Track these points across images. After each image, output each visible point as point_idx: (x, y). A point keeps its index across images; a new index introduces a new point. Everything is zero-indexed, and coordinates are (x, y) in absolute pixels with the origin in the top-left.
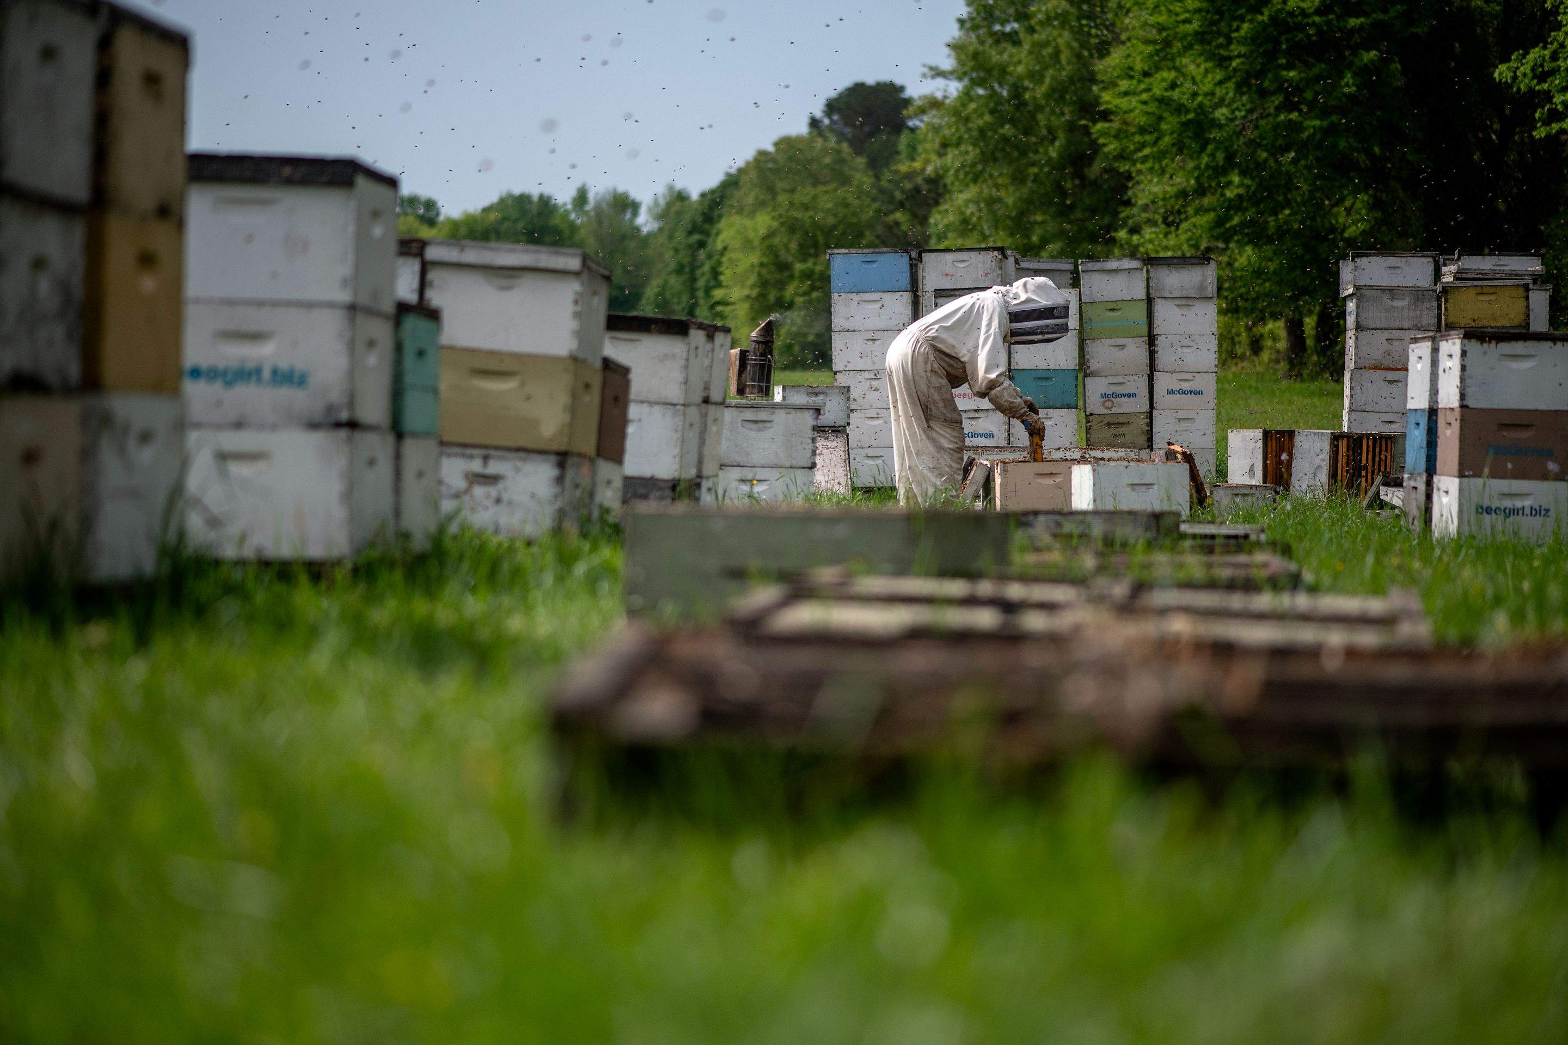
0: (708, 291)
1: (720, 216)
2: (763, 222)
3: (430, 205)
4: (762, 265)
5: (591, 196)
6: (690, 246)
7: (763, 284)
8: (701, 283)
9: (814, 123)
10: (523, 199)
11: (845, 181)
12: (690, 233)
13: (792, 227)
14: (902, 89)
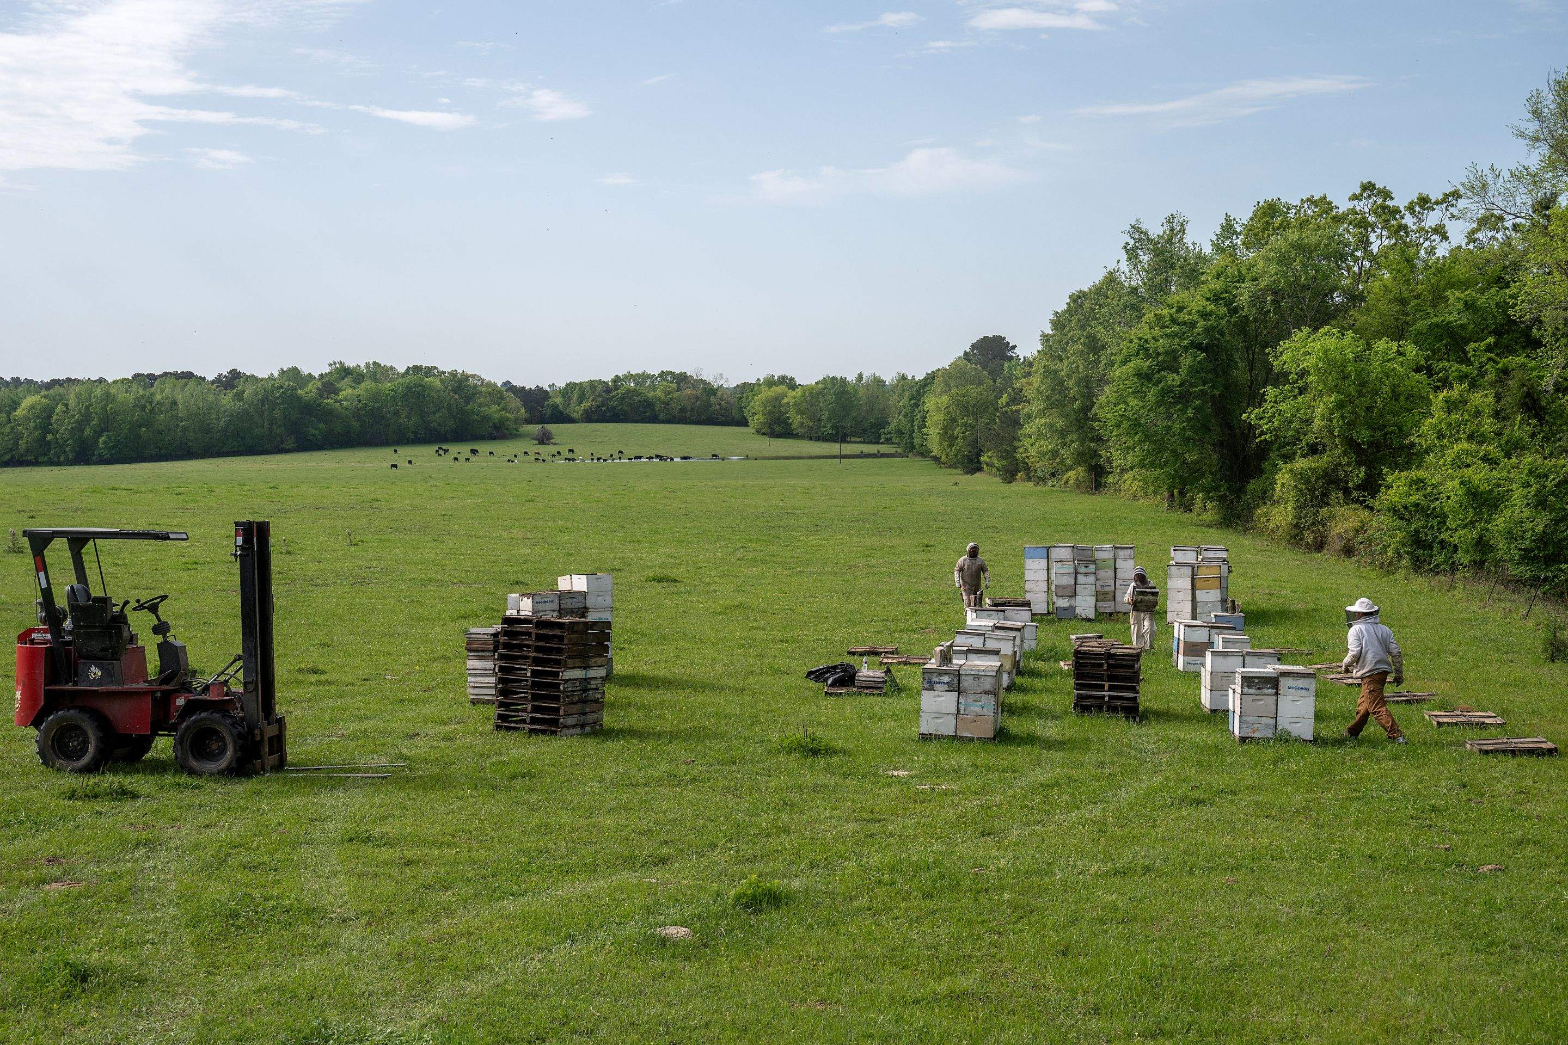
0: (920, 428)
1: (924, 392)
2: (945, 400)
3: (792, 379)
4: (944, 420)
5: (864, 377)
6: (911, 405)
7: (945, 428)
8: (916, 423)
9: (966, 353)
10: (834, 379)
11: (980, 383)
12: (911, 400)
13: (957, 403)
14: (1004, 338)
